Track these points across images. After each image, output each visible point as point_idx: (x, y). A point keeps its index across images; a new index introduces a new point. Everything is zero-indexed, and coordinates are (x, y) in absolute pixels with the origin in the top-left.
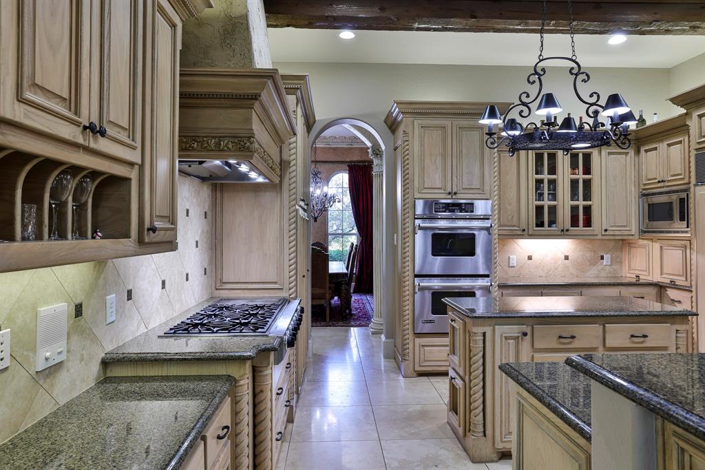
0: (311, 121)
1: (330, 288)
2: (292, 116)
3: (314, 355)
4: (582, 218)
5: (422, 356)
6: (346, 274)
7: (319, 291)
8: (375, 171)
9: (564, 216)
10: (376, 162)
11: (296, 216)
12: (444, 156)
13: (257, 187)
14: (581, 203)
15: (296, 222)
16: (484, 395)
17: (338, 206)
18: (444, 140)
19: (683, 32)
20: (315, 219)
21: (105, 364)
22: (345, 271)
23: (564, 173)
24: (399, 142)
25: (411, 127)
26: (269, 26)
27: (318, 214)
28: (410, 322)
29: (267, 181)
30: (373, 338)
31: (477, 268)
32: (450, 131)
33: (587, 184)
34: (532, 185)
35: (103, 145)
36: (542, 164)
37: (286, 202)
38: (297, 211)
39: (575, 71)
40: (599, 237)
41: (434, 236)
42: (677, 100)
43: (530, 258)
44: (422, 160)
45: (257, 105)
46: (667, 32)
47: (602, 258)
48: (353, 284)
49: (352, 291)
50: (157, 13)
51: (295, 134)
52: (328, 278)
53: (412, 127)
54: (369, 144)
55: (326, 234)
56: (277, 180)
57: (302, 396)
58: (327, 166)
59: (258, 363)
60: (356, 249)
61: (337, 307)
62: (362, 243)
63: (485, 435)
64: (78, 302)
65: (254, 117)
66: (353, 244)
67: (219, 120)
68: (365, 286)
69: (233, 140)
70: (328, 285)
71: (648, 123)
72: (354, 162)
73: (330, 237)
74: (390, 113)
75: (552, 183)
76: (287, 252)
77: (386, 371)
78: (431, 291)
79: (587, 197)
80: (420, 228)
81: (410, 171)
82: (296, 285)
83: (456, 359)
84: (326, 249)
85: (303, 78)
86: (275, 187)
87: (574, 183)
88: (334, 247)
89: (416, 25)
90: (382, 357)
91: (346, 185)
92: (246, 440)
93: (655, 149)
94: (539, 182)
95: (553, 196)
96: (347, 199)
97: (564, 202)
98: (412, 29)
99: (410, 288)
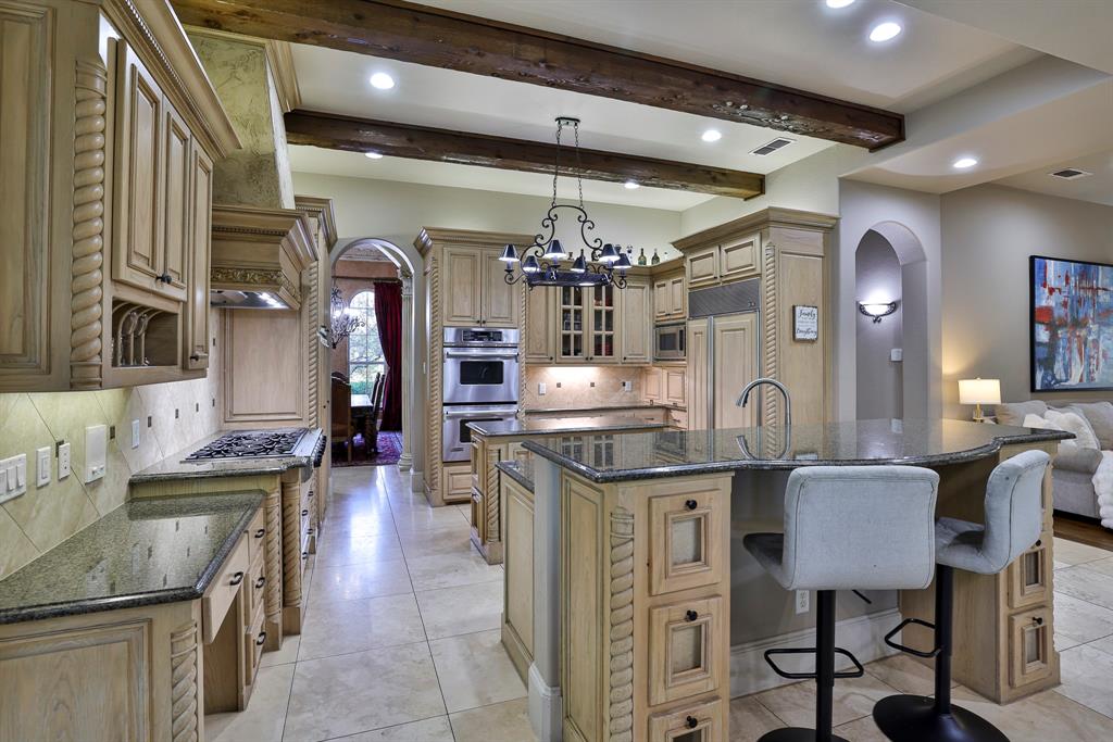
0: (332, 240)
1: (352, 424)
2: (314, 240)
3: (335, 494)
4: (604, 347)
5: (451, 486)
6: (372, 407)
7: (339, 427)
8: (405, 293)
9: (588, 345)
10: (405, 284)
11: (317, 344)
12: (473, 283)
13: (275, 313)
14: (604, 333)
15: (317, 349)
16: (499, 504)
17: (362, 329)
18: (474, 269)
19: (677, 188)
20: (334, 346)
21: (133, 485)
22: (371, 404)
23: (589, 305)
24: (429, 269)
25: (440, 255)
26: (288, 142)
27: (338, 341)
28: (438, 451)
29: (284, 307)
30: (402, 476)
31: (509, 394)
32: (479, 260)
33: (609, 314)
34: (560, 315)
35: (167, 290)
36: (569, 295)
37: (306, 329)
38: (317, 338)
39: (582, 219)
40: (620, 365)
41: (462, 363)
42: (677, 244)
43: (559, 385)
44: (451, 288)
45: (284, 241)
46: (665, 186)
47: (624, 385)
48: (379, 421)
49: (378, 429)
50: (199, 168)
51: (317, 260)
52: (349, 411)
53: (441, 253)
54: (398, 265)
55: (347, 363)
56: (297, 307)
57: (323, 531)
58: (349, 282)
59: (286, 479)
60: (383, 379)
61: (361, 445)
62: (390, 373)
63: (500, 540)
64: (112, 424)
65: (281, 251)
66: (379, 374)
67: (246, 253)
68: (393, 422)
69: (259, 272)
70: (349, 419)
71: (661, 261)
72: (382, 279)
73: (352, 367)
74: (419, 238)
75: (578, 313)
76: (307, 381)
77: (414, 504)
78: (459, 420)
79: (609, 326)
80: (449, 356)
81: (439, 298)
82: (316, 415)
83: (476, 477)
84: (347, 380)
85: (326, 201)
86: (293, 313)
87: (598, 314)
88: (356, 379)
89: (445, 158)
90: (410, 490)
91: (372, 304)
92: (276, 538)
93: (664, 285)
94: (566, 312)
95: (579, 326)
96: (373, 321)
97: (589, 331)
98: (440, 160)
99: (439, 416)
